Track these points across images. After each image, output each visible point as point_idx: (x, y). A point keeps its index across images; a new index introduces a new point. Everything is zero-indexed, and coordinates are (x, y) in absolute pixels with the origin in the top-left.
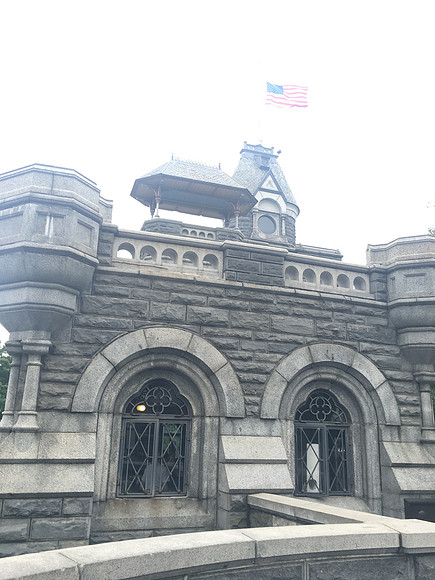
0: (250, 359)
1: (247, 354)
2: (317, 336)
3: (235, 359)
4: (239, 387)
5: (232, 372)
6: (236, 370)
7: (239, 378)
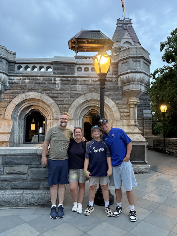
0: (63, 100)
1: (62, 99)
2: (88, 91)
3: (57, 101)
4: (59, 110)
5: (56, 105)
6: (58, 105)
7: (59, 107)
